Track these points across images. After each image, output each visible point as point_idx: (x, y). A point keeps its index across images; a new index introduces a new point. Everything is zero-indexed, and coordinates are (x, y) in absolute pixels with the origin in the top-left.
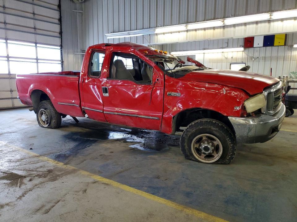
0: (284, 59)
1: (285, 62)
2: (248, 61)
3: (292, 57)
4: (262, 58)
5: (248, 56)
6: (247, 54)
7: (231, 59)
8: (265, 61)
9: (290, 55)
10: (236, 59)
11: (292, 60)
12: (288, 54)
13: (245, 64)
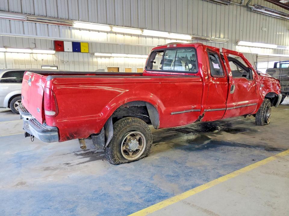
0: (88, 64)
1: (89, 66)
2: (60, 64)
3: (94, 62)
4: (71, 62)
5: (59, 59)
6: (57, 57)
7: (41, 62)
8: (74, 65)
9: (92, 60)
10: (47, 61)
11: (94, 65)
12: (91, 60)
13: (57, 67)
